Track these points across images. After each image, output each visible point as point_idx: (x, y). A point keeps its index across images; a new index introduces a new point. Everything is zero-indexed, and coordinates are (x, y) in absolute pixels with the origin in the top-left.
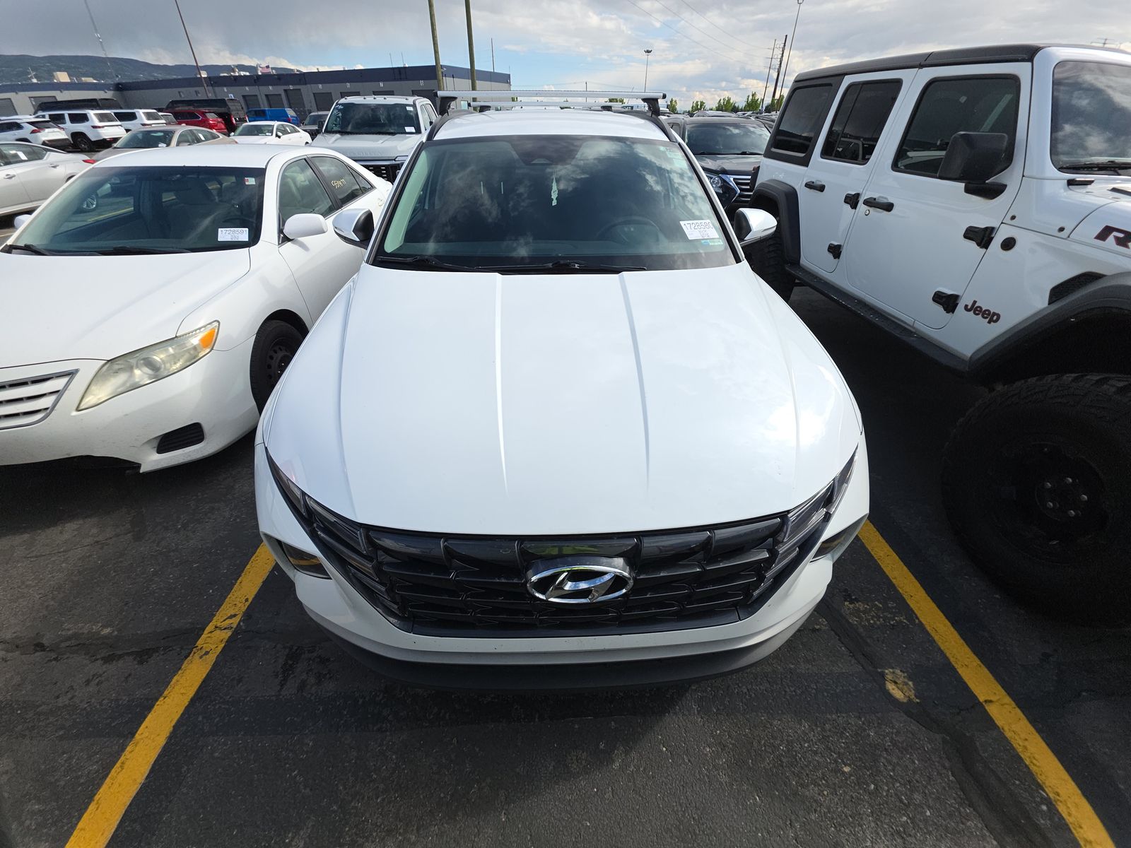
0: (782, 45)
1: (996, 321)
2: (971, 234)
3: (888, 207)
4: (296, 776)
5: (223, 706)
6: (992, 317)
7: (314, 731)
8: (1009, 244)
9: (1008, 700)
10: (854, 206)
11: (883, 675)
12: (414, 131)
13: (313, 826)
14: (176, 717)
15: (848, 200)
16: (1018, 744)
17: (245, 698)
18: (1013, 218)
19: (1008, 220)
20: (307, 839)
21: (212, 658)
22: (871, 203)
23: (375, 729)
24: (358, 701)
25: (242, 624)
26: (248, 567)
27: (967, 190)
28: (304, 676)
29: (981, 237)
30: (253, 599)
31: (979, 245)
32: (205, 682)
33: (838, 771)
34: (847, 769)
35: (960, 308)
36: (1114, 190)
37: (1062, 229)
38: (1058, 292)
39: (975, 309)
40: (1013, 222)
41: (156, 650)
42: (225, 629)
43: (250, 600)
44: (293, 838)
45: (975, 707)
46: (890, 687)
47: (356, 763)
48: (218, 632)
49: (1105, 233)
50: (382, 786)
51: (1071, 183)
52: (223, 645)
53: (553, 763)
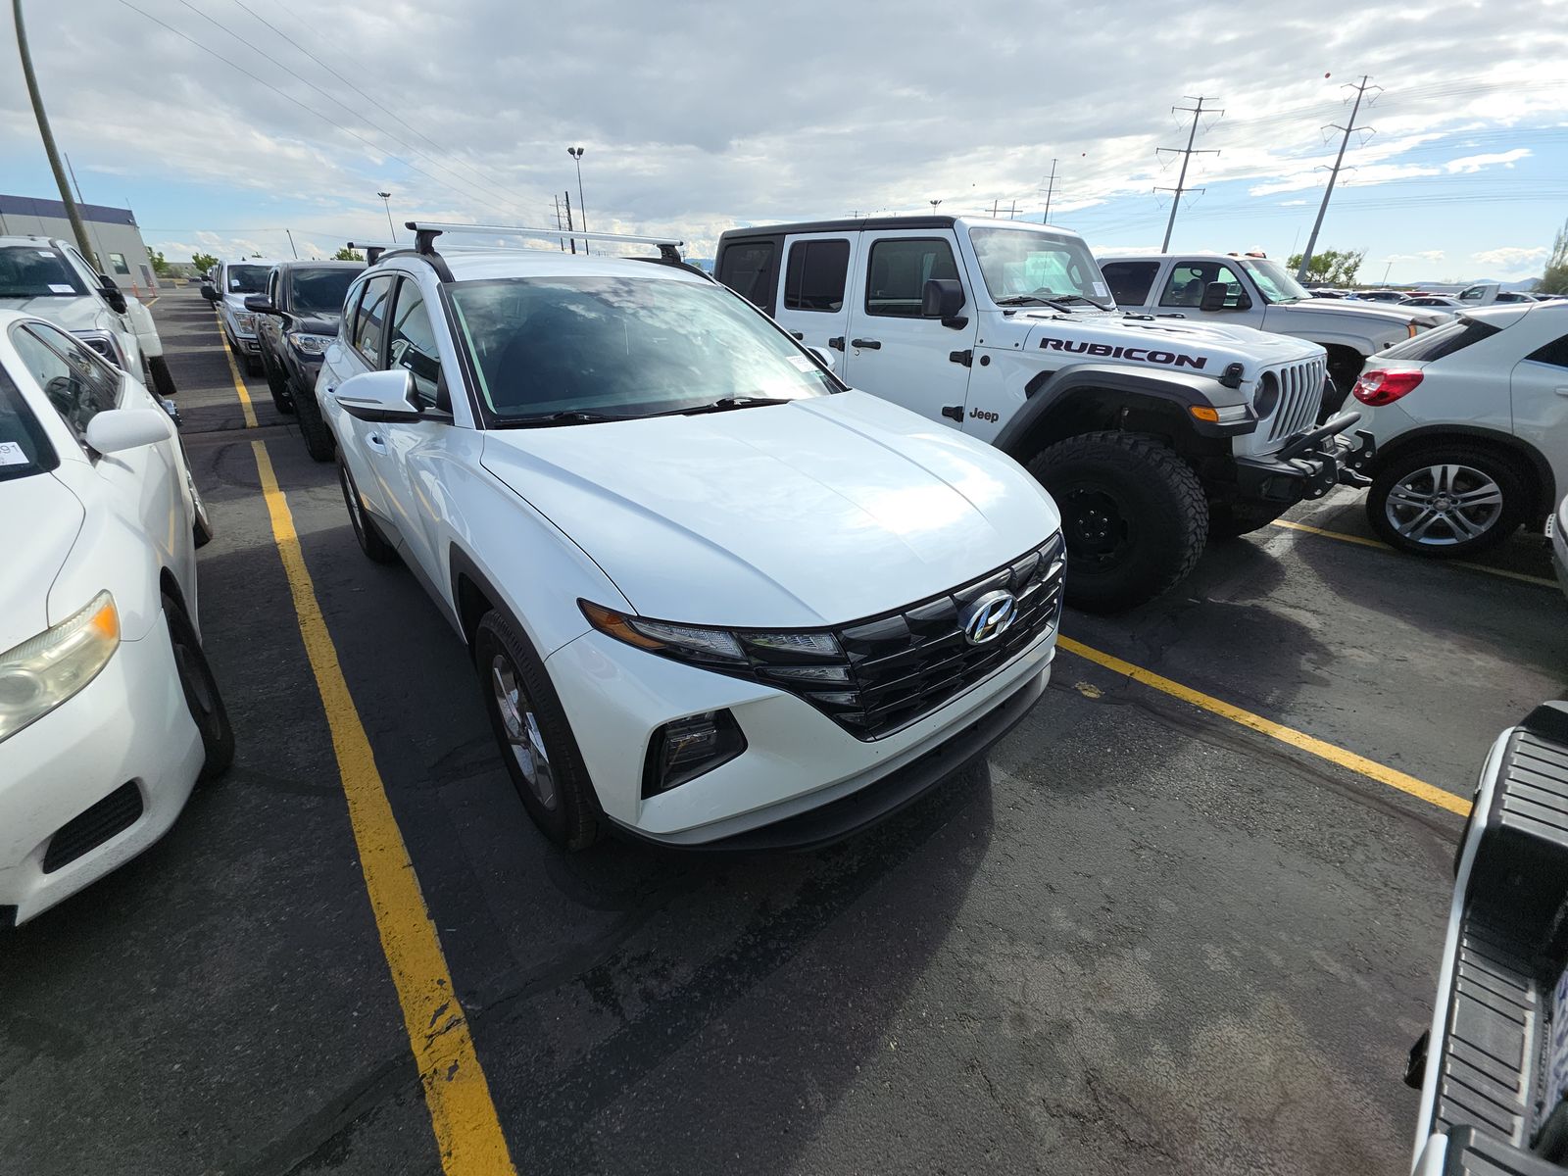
0: (565, 203)
1: (996, 420)
2: (955, 357)
3: (877, 346)
4: (743, 1062)
5: (561, 1089)
6: (993, 417)
7: (715, 1015)
8: (985, 361)
9: (1138, 668)
10: (842, 348)
11: (1076, 689)
12: (72, 291)
13: (814, 1074)
14: (503, 1150)
15: (833, 344)
16: (1160, 687)
17: (584, 1058)
18: (981, 341)
19: (978, 343)
20: (821, 1088)
21: (471, 1065)
22: (857, 344)
23: (778, 964)
24: (732, 959)
25: (469, 1007)
26: (388, 952)
27: (944, 324)
28: (636, 987)
29: (963, 358)
30: (451, 974)
31: (965, 365)
32: (497, 1094)
33: (1106, 755)
34: (1109, 750)
35: (966, 416)
36: (1029, 316)
37: (1017, 345)
38: (1032, 388)
39: (978, 414)
40: (982, 345)
41: (349, 1129)
42: (448, 1028)
43: (447, 978)
44: (806, 1102)
45: (1129, 680)
46: (1085, 693)
47: (793, 1001)
48: (440, 1040)
49: (1044, 343)
50: (840, 996)
51: (1006, 313)
52: (470, 1043)
53: (954, 870)
